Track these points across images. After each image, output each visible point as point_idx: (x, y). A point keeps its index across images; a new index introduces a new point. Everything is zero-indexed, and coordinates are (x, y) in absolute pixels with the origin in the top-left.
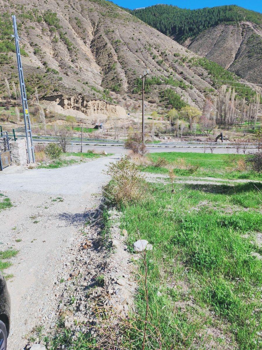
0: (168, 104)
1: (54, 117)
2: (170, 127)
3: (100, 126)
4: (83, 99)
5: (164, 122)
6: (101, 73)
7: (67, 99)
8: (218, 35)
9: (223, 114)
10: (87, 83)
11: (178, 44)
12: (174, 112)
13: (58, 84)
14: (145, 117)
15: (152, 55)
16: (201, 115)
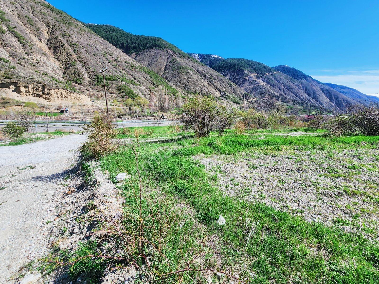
0: (125, 95)
1: (8, 103)
2: (128, 111)
3: (66, 111)
4: (44, 88)
5: (123, 107)
6: (61, 67)
7: (24, 87)
8: (153, 55)
9: (162, 104)
10: (46, 74)
11: (127, 55)
12: (130, 101)
13: (10, 72)
14: (108, 104)
15: (108, 60)
16: (149, 103)
